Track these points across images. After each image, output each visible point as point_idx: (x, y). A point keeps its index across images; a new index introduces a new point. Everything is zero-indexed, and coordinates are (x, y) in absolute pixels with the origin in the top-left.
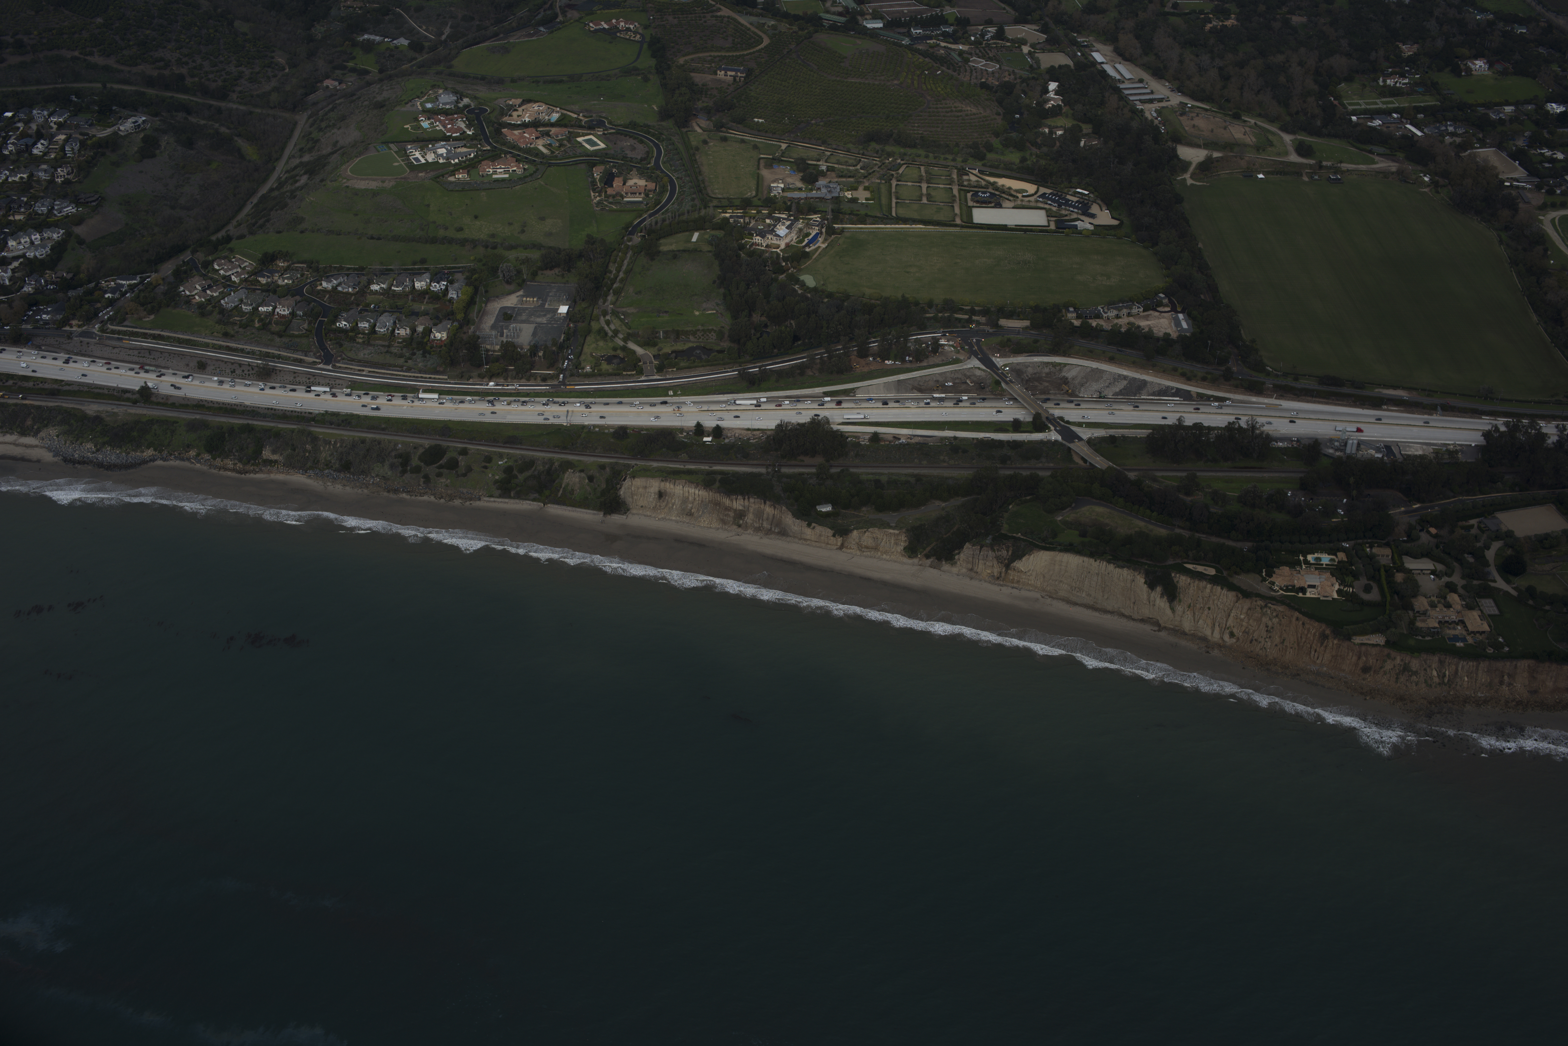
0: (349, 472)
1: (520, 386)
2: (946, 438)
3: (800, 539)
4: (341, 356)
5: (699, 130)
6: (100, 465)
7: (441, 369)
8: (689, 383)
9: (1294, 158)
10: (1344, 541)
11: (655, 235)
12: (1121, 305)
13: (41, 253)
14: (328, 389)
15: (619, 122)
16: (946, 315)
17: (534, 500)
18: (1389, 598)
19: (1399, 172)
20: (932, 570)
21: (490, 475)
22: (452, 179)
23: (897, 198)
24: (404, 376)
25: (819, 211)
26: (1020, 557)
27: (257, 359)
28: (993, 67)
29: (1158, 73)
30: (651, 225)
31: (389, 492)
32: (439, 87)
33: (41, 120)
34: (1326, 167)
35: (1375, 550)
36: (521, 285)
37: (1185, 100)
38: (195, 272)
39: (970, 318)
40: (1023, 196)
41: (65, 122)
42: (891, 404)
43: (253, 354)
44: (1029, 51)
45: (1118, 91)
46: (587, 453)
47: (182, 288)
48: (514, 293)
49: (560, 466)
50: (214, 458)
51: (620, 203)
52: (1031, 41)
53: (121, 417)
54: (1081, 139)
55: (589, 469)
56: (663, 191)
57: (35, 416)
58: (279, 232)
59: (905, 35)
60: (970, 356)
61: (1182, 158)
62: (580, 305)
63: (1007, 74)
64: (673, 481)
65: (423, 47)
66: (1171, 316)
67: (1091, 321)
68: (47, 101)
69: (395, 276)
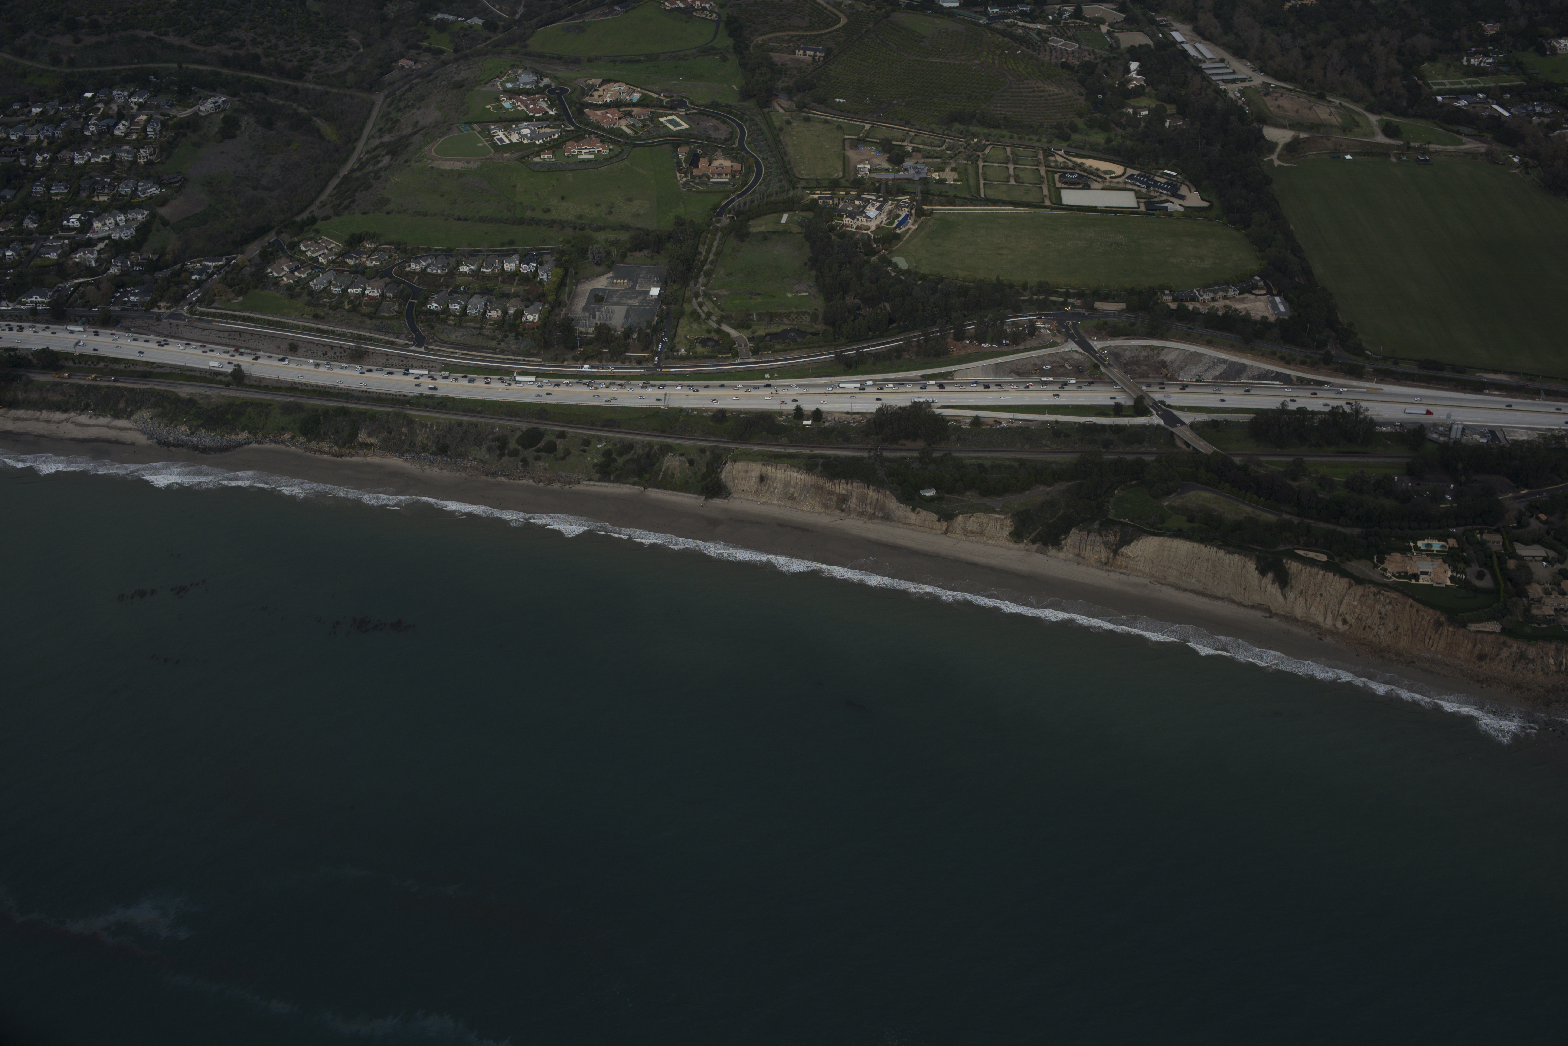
0: (446, 455)
1: (615, 368)
2: (1047, 422)
3: (905, 524)
4: (433, 338)
5: (781, 111)
6: (195, 448)
7: (535, 352)
8: (785, 366)
9: (1381, 139)
10: (1453, 527)
11: (744, 216)
12: (1216, 288)
13: (126, 235)
14: (426, 372)
15: (700, 102)
16: (1041, 297)
17: (634, 484)
18: (1502, 585)
19: (1488, 153)
20: (1038, 555)
21: (589, 459)
22: (537, 159)
23: (985, 179)
24: (498, 358)
25: (908, 192)
26: (1128, 543)
27: (350, 341)
28: (1073, 46)
29: (1240, 53)
30: (739, 206)
31: (487, 475)
32: (518, 67)
33: (121, 101)
34: (1414, 148)
35: (1486, 537)
36: (610, 267)
37: (1268, 80)
38: (281, 254)
39: (1066, 300)
40: (1111, 178)
41: (146, 102)
42: (993, 388)
43: (344, 337)
44: (1108, 30)
45: (1200, 70)
46: (687, 436)
47: (269, 270)
48: (604, 274)
49: (660, 449)
50: (309, 441)
51: (707, 184)
52: (1109, 20)
53: (214, 400)
54: (1166, 119)
55: (688, 453)
56: (749, 172)
57: (128, 398)
58: (365, 213)
59: (982, 14)
60: (1067, 339)
61: (1268, 139)
62: (672, 287)
63: (1087, 53)
64: (774, 465)
65: (498, 26)
66: (1267, 299)
67: (1187, 304)
68: (127, 81)
69: (484, 258)
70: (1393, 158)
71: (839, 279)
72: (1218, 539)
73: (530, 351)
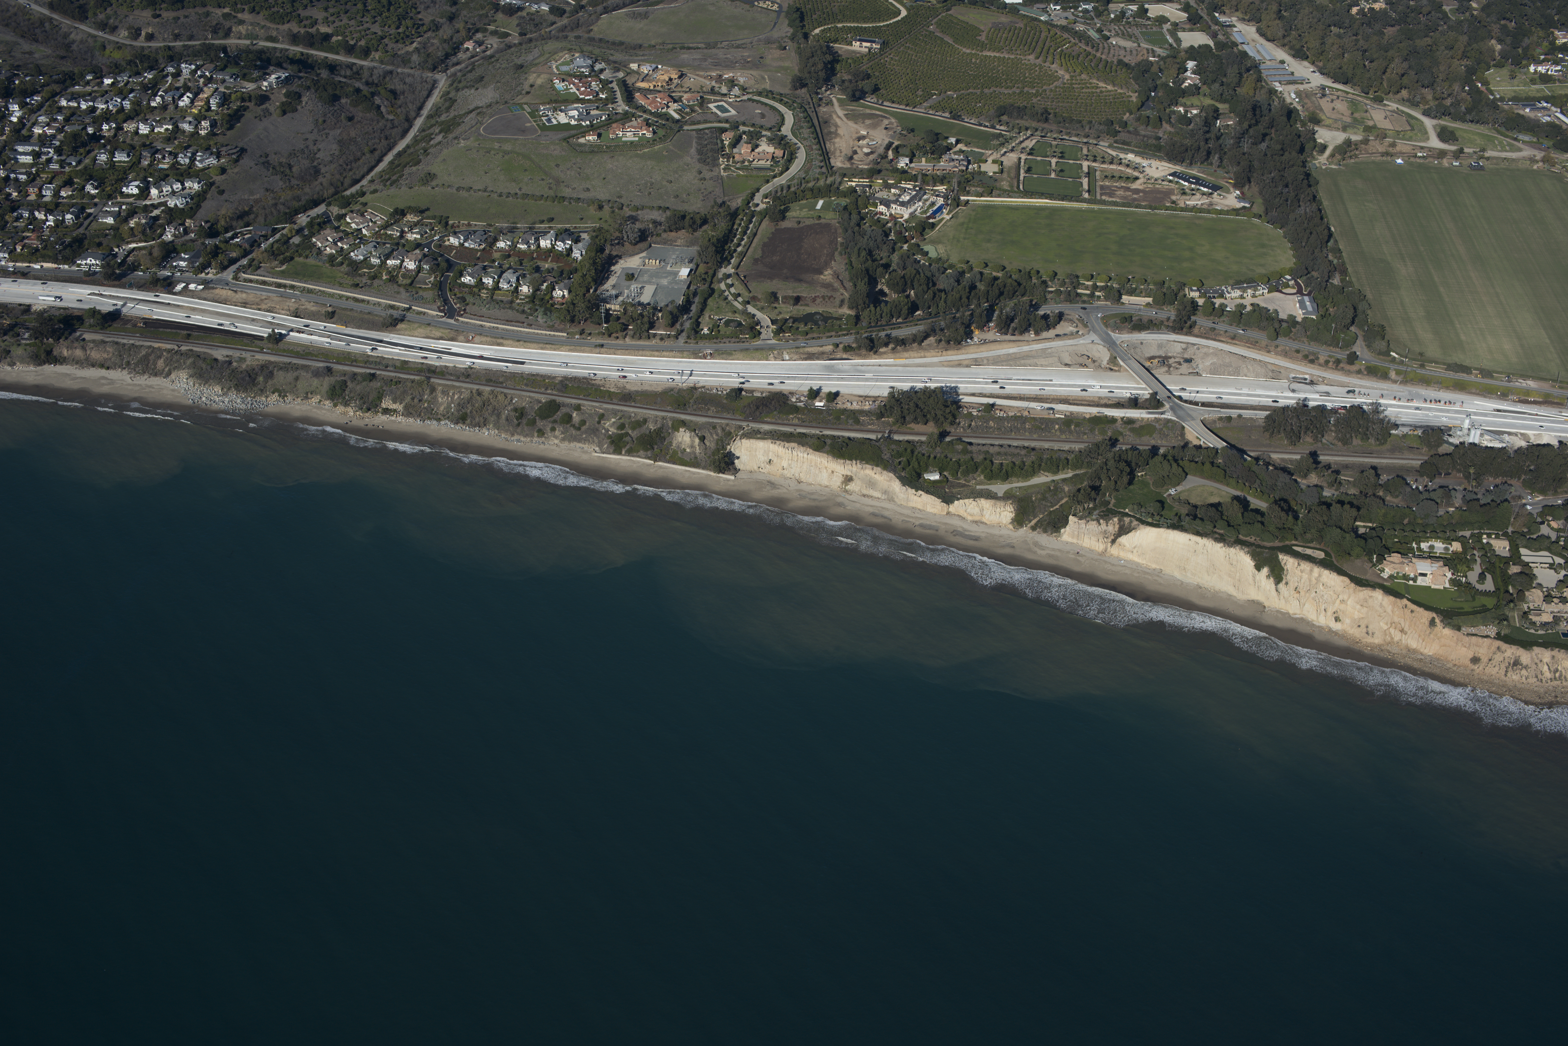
0: (465, 424)
4: (463, 310)
7: (561, 326)
9: (1435, 143)
10: (1462, 530)
11: (780, 201)
12: (1245, 285)
13: (181, 202)
16: (1068, 289)
17: (644, 457)
21: (604, 431)
22: (582, 140)
23: (1025, 173)
25: (945, 183)
26: (1126, 533)
28: (1132, 45)
29: (1300, 54)
30: (776, 191)
32: (575, 51)
33: (189, 74)
34: (1468, 154)
35: (1492, 541)
36: (644, 247)
37: (1327, 82)
38: (328, 226)
39: (1092, 293)
41: (212, 76)
43: (379, 306)
44: (1170, 30)
45: (1257, 71)
46: (700, 413)
47: (314, 240)
48: (637, 254)
49: (673, 424)
50: (335, 405)
51: (747, 169)
52: (1172, 20)
53: (248, 363)
54: (1217, 119)
55: (700, 429)
56: (791, 158)
57: (167, 358)
58: (411, 188)
59: (1044, 10)
60: (1089, 331)
61: (1319, 141)
62: (702, 268)
63: (1145, 52)
64: (782, 443)
65: (564, 12)
66: (1297, 298)
67: (1214, 300)
68: (196, 56)
69: (521, 235)
70: (1445, 163)
71: (866, 265)
72: (1216, 532)
73: (556, 326)
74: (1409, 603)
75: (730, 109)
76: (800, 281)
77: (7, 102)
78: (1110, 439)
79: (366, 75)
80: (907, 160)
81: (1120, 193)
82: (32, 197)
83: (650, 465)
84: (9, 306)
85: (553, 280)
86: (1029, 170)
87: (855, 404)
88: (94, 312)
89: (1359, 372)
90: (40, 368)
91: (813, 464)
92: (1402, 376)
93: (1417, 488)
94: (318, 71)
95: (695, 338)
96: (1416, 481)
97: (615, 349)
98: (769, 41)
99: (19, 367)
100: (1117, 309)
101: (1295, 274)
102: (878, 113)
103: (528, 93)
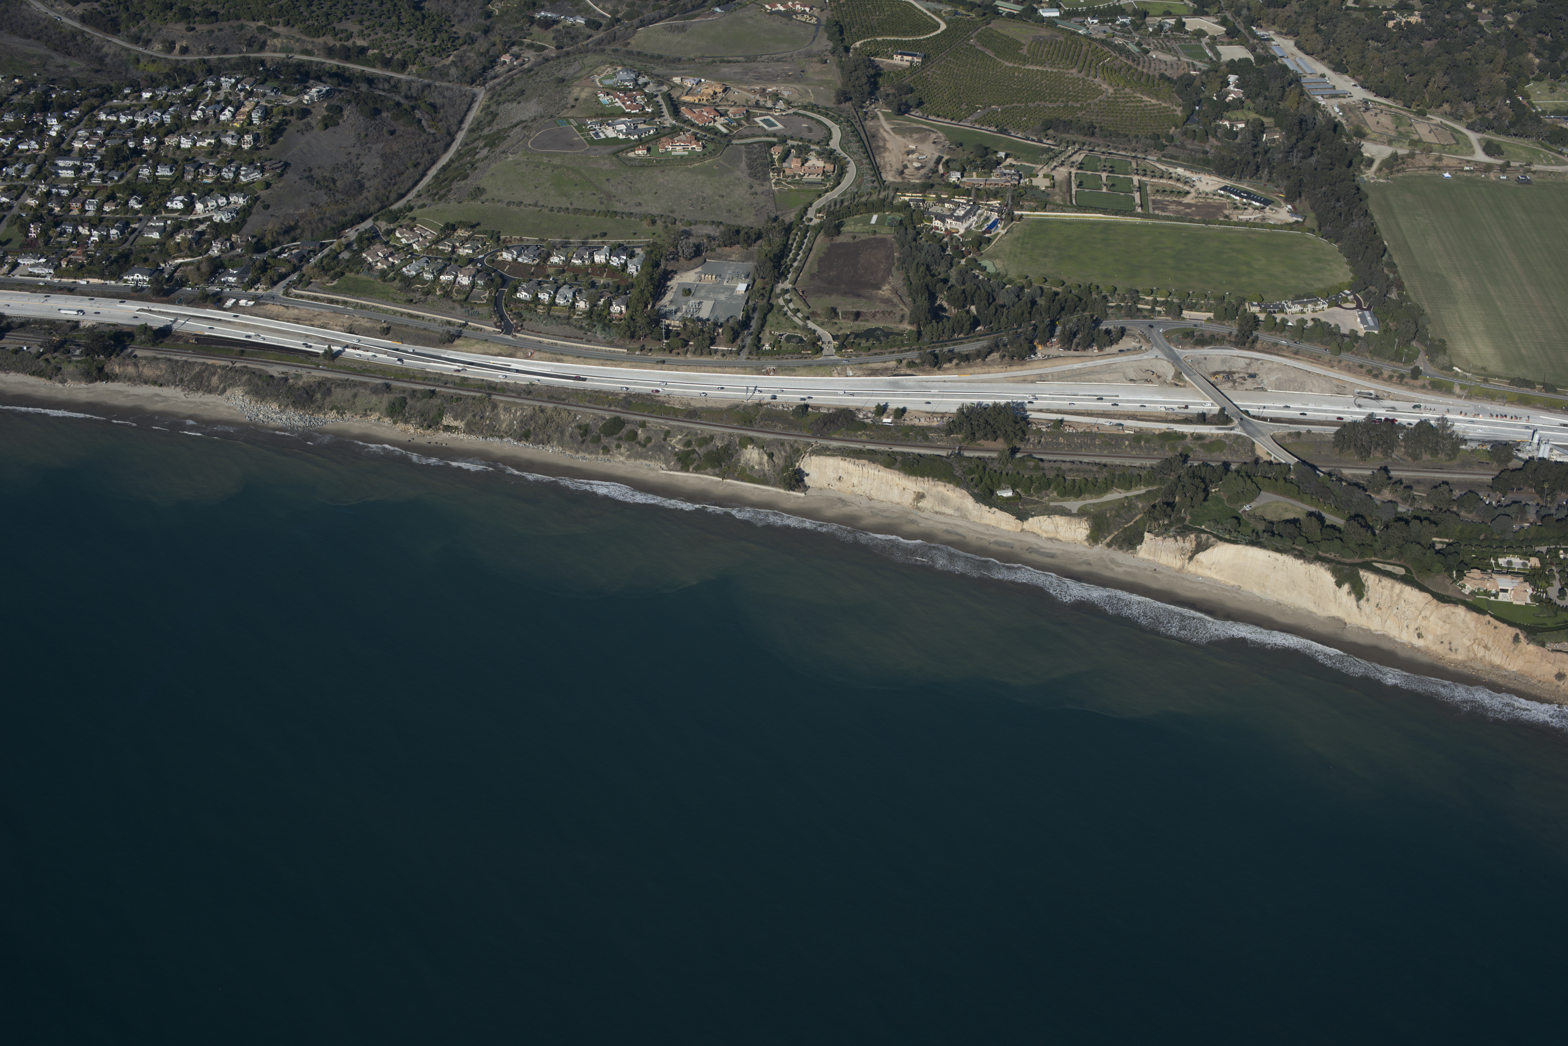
0: (528, 441)
4: (521, 327)
7: (621, 342)
9: (1481, 157)
10: (1538, 545)
11: (834, 216)
12: (1305, 300)
13: (227, 217)
16: (1128, 304)
17: (713, 474)
21: (670, 448)
22: (631, 155)
23: (1077, 187)
25: (999, 197)
26: (1204, 550)
28: (1172, 59)
29: (1341, 68)
30: (830, 206)
32: (617, 65)
33: (229, 87)
34: (1515, 167)
36: (699, 263)
37: (1369, 96)
38: (377, 241)
39: (1153, 308)
41: (253, 89)
43: (434, 322)
44: (1209, 43)
45: (1298, 84)
46: (767, 430)
47: (364, 255)
48: (692, 269)
49: (740, 441)
50: (395, 423)
51: (798, 184)
52: (1210, 34)
53: (305, 379)
54: (1263, 133)
55: (768, 446)
56: (842, 173)
57: (221, 375)
58: (460, 203)
59: (1082, 24)
60: (1152, 346)
61: (1366, 155)
62: (759, 283)
63: (1186, 65)
64: (853, 460)
65: (601, 25)
66: (1357, 313)
67: (1275, 315)
68: (235, 69)
69: (575, 249)
70: (1492, 176)
71: (925, 280)
72: (1295, 549)
73: (616, 341)
74: (1492, 620)
75: (776, 123)
76: (859, 296)
77: (45, 117)
78: (1181, 455)
79: (404, 88)
80: (958, 175)
81: (1173, 207)
82: (75, 212)
83: (719, 482)
84: (57, 322)
85: (611, 295)
86: (1080, 185)
87: (923, 420)
88: (145, 328)
89: (1423, 387)
90: (92, 385)
91: (884, 481)
92: (1467, 391)
93: (1490, 503)
94: (357, 85)
95: (757, 354)
96: (1489, 496)
97: (677, 366)
98: (809, 55)
99: (70, 384)
100: (1178, 324)
101: (1354, 288)
102: (924, 127)
103: (573, 107)
